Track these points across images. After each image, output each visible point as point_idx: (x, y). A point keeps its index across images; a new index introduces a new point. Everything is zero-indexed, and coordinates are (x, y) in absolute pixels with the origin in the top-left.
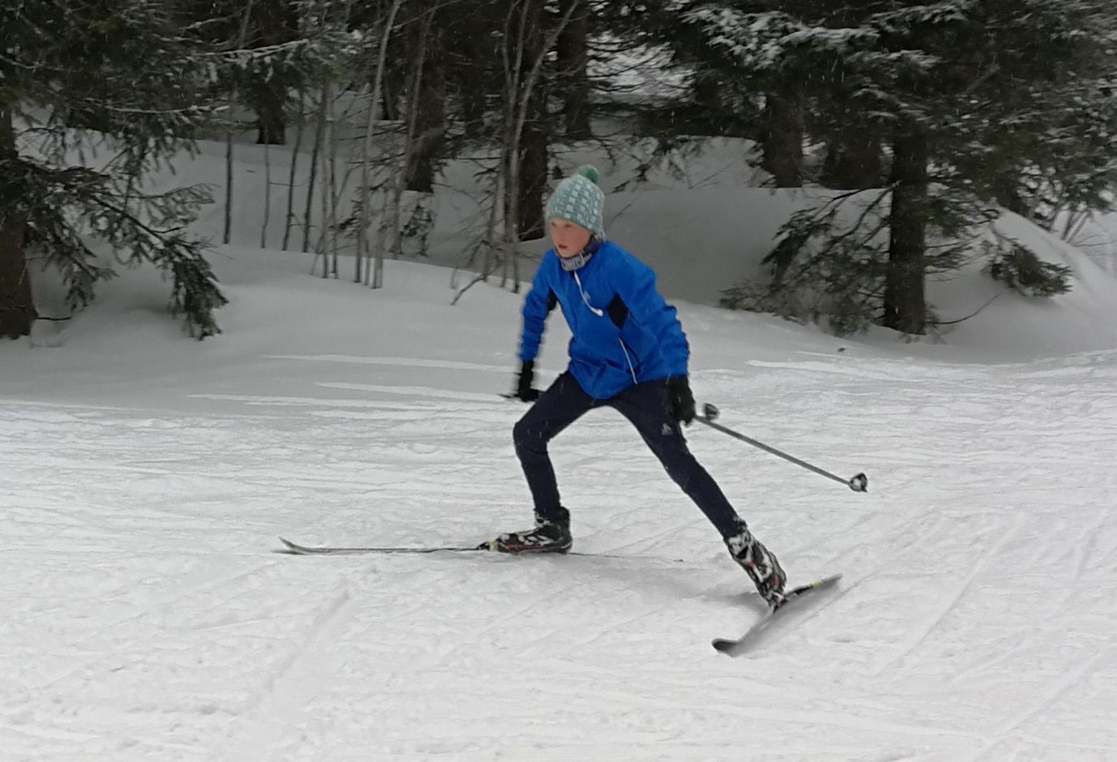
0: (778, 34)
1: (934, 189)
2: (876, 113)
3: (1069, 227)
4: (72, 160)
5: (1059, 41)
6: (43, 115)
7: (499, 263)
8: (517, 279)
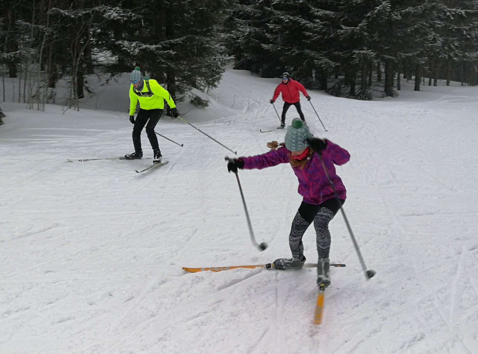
0: (138, 47)
1: (177, 83)
2: (163, 65)
3: (208, 91)
5: (204, 48)
7: (74, 104)
8: (78, 108)
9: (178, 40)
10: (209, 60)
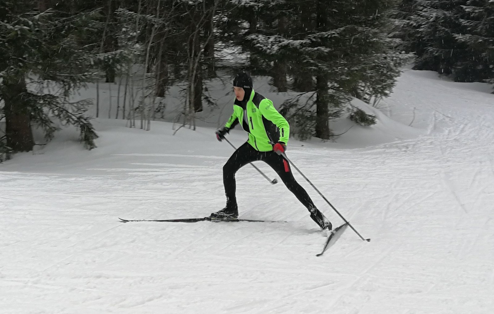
0: (277, 43)
1: (330, 91)
2: (311, 68)
3: (375, 102)
4: (46, 92)
5: (370, 42)
6: (36, 78)
7: (189, 120)
8: (194, 126)
9: (334, 32)
10: (377, 58)
